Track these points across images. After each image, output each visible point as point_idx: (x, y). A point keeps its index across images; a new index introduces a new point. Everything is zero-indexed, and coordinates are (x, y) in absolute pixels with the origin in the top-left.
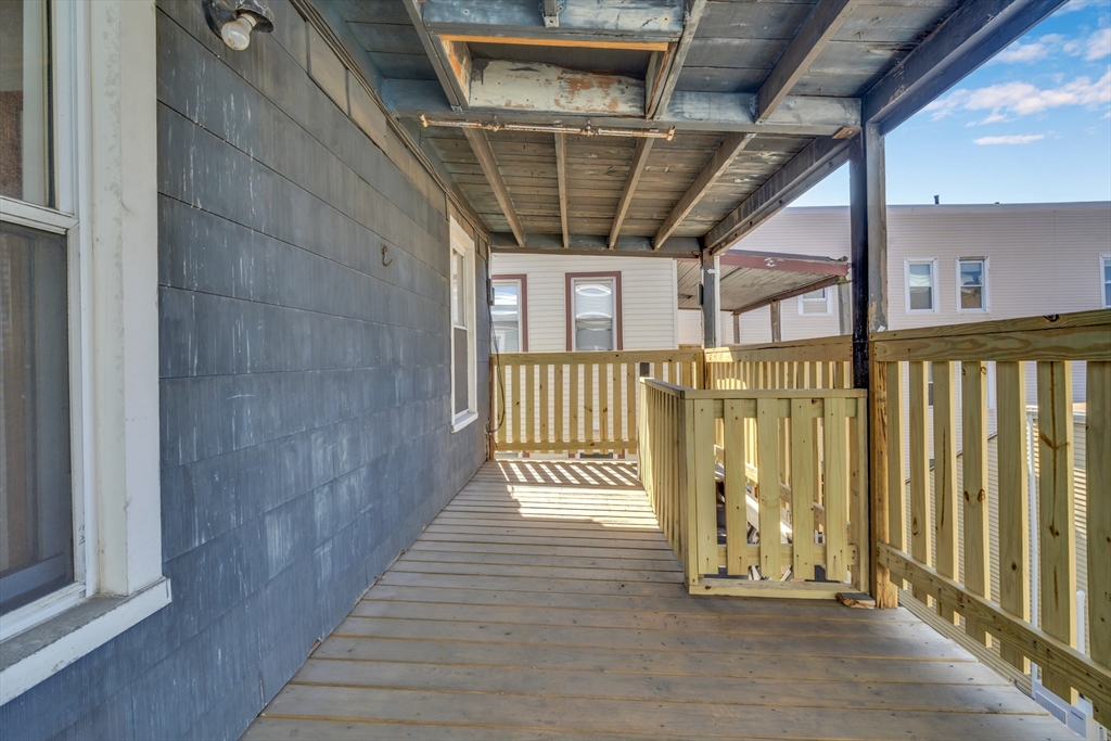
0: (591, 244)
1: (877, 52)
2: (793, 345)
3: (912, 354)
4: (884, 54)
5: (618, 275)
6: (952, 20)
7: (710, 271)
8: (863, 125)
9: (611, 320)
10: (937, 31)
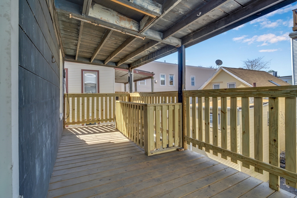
0: (99, 62)
1: (189, 31)
2: (155, 93)
3: (194, 95)
4: (190, 31)
5: (98, 71)
6: (204, 29)
7: (131, 73)
8: (182, 45)
9: (96, 84)
10: (201, 30)
